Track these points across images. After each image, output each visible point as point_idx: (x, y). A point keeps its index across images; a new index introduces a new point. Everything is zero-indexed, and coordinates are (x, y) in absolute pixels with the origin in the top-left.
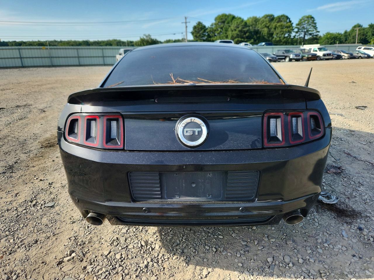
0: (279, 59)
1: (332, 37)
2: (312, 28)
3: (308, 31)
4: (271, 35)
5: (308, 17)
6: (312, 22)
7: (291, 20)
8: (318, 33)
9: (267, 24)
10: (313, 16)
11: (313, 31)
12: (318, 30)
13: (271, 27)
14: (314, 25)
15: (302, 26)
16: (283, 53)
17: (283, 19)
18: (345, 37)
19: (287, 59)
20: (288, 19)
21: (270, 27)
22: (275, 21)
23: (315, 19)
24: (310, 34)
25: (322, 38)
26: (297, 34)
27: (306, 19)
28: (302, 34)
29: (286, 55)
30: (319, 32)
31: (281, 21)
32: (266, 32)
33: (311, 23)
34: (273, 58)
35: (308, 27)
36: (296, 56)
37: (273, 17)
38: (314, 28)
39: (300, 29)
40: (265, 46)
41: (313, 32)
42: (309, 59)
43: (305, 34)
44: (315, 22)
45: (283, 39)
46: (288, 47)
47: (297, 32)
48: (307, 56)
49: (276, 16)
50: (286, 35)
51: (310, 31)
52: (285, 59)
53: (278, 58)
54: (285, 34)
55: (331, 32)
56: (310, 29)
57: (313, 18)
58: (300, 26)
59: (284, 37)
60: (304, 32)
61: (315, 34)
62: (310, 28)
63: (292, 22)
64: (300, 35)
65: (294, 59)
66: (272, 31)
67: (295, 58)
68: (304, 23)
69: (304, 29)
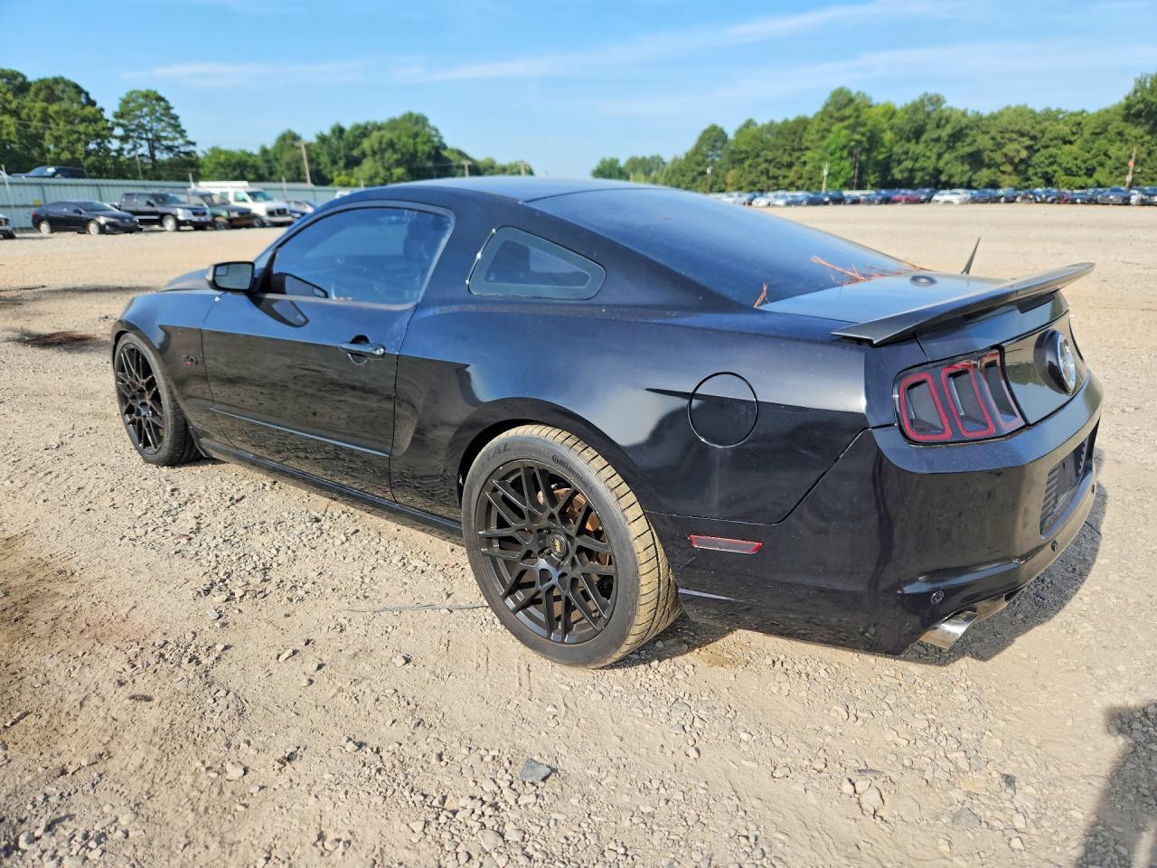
0: (142, 221)
1: (233, 161)
2: (169, 129)
3: (159, 138)
4: (36, 139)
5: (147, 96)
6: (163, 112)
7: (92, 97)
8: (191, 148)
9: (10, 102)
10: (162, 93)
11: (176, 139)
12: (191, 138)
13: (28, 114)
14: (173, 122)
15: (136, 122)
16: (149, 203)
17: (63, 91)
18: (268, 165)
19: (170, 224)
20: (83, 95)
21: (24, 114)
22: (37, 94)
23: (171, 104)
24: (169, 149)
25: (204, 163)
26: (128, 146)
27: (141, 100)
28: (141, 145)
29: (160, 209)
30: (194, 144)
31: (60, 99)
32: (13, 129)
33: (162, 115)
34: (122, 218)
35: (156, 126)
36: (195, 214)
37: (20, 79)
38: (177, 132)
39: (133, 131)
40: (60, 180)
41: (176, 143)
42: (235, 223)
43: (152, 149)
44: (172, 112)
45: (85, 159)
46: (150, 187)
47: (124, 139)
48: (224, 214)
49: (31, 78)
50: (92, 146)
51: (165, 138)
52: (160, 222)
53: (137, 219)
54: (87, 143)
55: (224, 147)
56: (163, 134)
57: (160, 99)
58: (129, 120)
59: (88, 153)
60: (148, 140)
61: (182, 149)
62: (163, 130)
63: (99, 105)
64: (134, 148)
65: (192, 223)
66: (36, 128)
67: (195, 219)
68: (138, 113)
69: (146, 131)
